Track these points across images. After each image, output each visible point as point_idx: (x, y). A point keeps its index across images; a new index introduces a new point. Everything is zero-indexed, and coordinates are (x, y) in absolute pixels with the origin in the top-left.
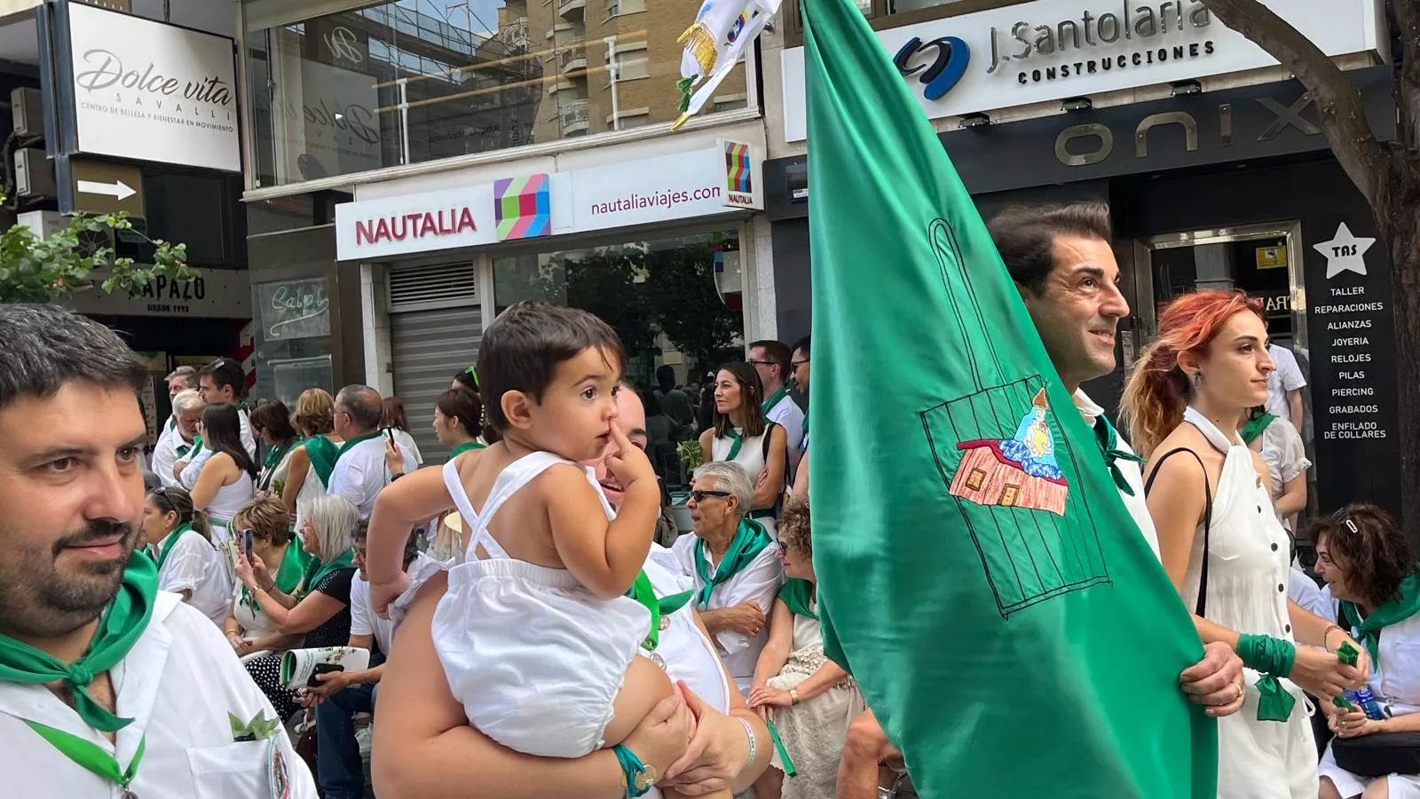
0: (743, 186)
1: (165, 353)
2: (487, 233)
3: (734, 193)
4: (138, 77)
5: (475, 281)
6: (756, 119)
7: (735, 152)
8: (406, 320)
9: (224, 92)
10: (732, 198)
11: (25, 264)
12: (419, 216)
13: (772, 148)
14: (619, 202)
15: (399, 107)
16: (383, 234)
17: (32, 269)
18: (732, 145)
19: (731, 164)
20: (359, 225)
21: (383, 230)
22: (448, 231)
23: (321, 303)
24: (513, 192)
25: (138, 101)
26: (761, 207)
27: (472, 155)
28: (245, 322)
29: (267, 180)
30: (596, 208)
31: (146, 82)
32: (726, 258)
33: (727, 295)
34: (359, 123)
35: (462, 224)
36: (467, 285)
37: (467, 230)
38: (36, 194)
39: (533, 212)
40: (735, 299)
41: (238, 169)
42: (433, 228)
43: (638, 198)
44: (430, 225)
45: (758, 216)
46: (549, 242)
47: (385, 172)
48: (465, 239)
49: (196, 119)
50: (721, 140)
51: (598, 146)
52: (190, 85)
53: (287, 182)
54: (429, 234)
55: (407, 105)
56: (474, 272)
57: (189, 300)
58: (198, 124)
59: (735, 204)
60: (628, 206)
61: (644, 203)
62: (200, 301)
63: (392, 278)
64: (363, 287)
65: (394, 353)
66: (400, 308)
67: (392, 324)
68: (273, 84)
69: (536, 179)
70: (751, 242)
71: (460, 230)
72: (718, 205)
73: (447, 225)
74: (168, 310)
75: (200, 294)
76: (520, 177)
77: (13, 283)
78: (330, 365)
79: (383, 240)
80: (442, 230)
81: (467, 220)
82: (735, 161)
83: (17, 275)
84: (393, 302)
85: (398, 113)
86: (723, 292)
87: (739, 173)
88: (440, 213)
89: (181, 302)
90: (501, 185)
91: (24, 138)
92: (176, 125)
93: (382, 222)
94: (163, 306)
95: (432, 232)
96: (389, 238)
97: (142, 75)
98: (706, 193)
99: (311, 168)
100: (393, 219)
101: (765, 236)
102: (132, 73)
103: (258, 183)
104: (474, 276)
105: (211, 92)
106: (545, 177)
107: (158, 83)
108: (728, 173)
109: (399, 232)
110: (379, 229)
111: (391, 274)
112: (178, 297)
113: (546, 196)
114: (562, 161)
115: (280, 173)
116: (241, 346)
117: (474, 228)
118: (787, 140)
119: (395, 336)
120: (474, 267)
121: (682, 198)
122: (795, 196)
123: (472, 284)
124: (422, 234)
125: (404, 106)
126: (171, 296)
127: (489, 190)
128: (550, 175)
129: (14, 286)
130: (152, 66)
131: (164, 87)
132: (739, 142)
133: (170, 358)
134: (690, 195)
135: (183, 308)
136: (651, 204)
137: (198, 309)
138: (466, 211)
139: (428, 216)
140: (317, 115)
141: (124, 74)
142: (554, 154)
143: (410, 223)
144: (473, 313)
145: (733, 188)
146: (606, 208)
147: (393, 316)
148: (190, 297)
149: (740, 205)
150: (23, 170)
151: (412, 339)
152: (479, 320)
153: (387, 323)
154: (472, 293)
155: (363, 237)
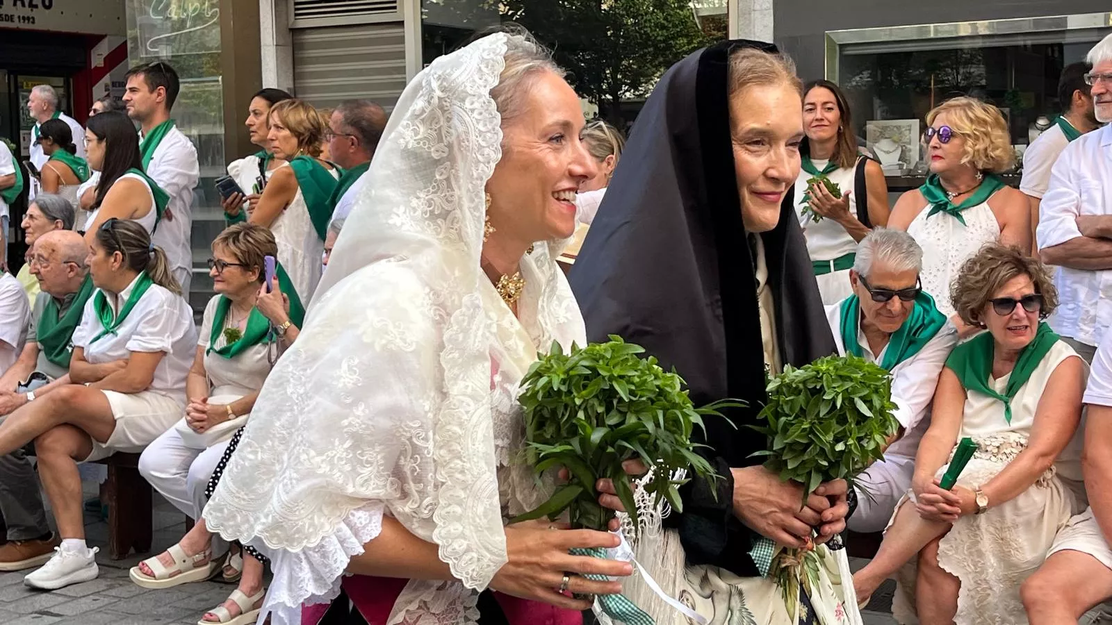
1: (5, 71)
8: (310, 38)
23: (210, 13)
28: (96, 39)
33: (705, 19)
57: (34, 10)
62: (47, 11)
65: (296, 77)
66: (303, 23)
67: (293, 39)
74: (12, 21)
75: (47, 3)
78: (221, 88)
84: (296, 15)
89: (27, 12)
94: (6, 15)
112: (23, 5)
116: (93, 67)
119: (297, 56)
126: (15, 4)
133: (12, 76)
135: (28, 18)
137: (45, 21)
144: (395, 31)
147: (295, 31)
148: (36, 6)
151: (317, 60)
152: (401, 40)
153: (289, 40)
154: (395, 8)
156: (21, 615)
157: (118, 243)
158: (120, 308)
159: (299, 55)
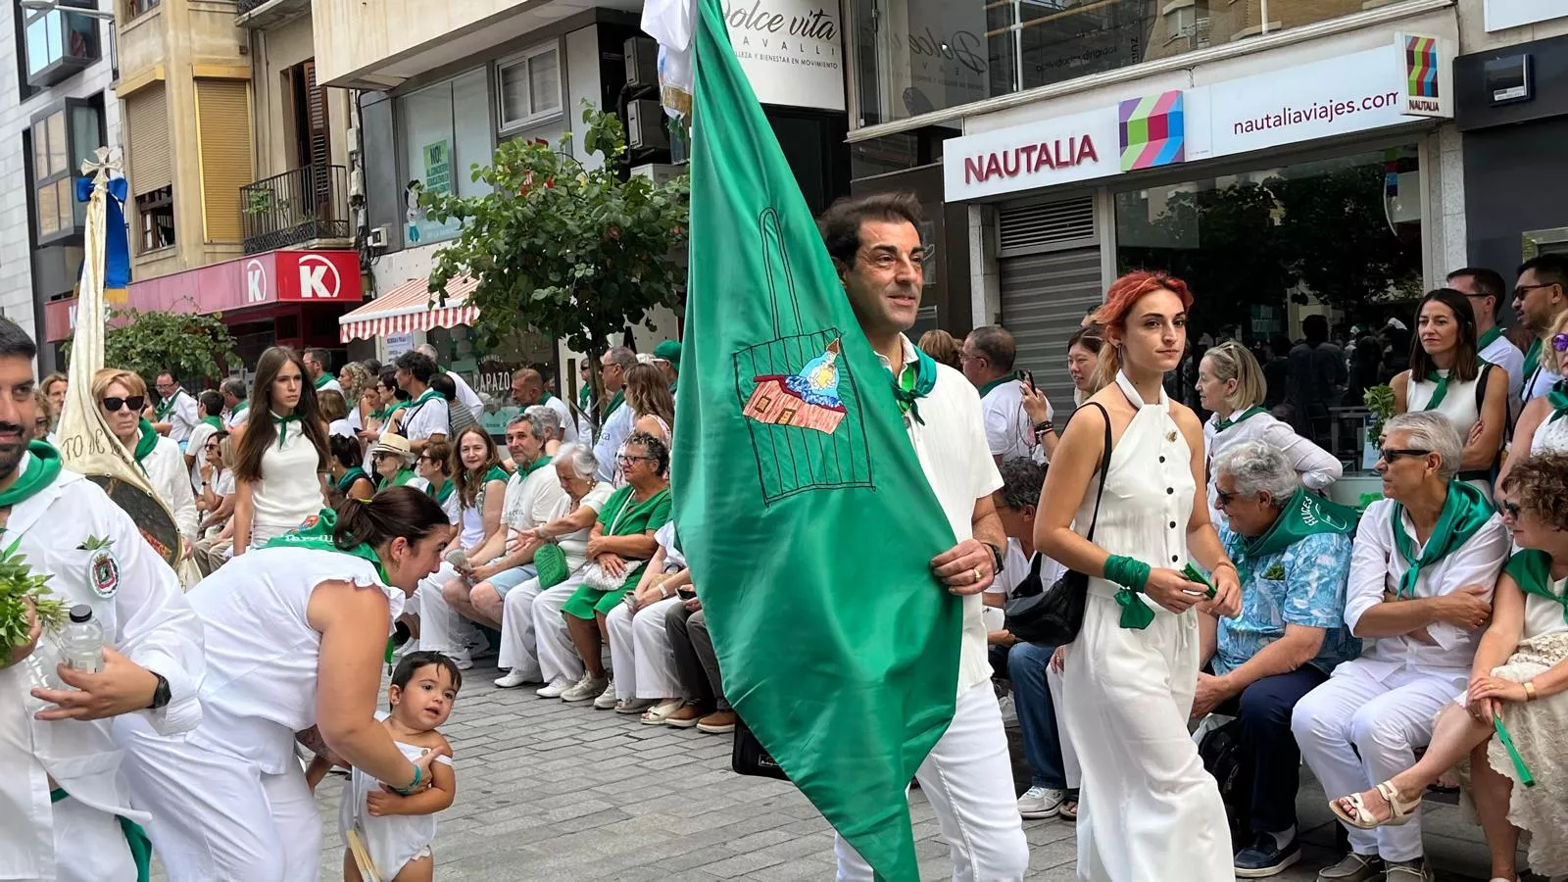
0: (1427, 89)
2: (1109, 163)
3: (1415, 98)
4: (745, 15)
5: (1094, 219)
6: (1445, 7)
7: (1419, 48)
8: (1017, 265)
9: (829, 26)
10: (1413, 105)
11: (645, 211)
12: (1034, 148)
13: (1466, 42)
14: (1268, 118)
15: (1013, 27)
16: (993, 171)
17: (652, 217)
18: (1415, 40)
19: (1413, 64)
20: (968, 161)
21: (994, 167)
22: (1066, 164)
24: (1141, 113)
25: (746, 41)
26: (1449, 114)
27: (1094, 76)
29: (872, 119)
30: (1239, 127)
31: (752, 21)
32: (1402, 180)
33: (1402, 226)
34: (967, 51)
35: (1082, 154)
36: (1086, 224)
37: (1087, 161)
38: (647, 146)
39: (1166, 137)
40: (1413, 230)
41: (843, 108)
42: (1049, 161)
43: (1292, 112)
44: (1045, 157)
45: (1444, 126)
46: (1180, 171)
47: (995, 102)
48: (1086, 171)
49: (800, 56)
50: (1400, 37)
51: (1243, 54)
52: (795, 20)
53: (891, 119)
54: (1045, 168)
55: (1021, 25)
56: (1093, 208)
58: (803, 62)
59: (1417, 111)
60: (1279, 122)
61: (1299, 117)
63: (1002, 220)
64: (971, 230)
65: (1003, 302)
66: (1008, 252)
67: (1001, 270)
68: (878, 13)
69: (1167, 98)
70: (1435, 159)
71: (1079, 162)
72: (1395, 115)
73: (1065, 157)
76: (1149, 97)
77: (635, 230)
78: (936, 316)
79: (994, 177)
80: (1061, 164)
81: (1087, 150)
82: (1418, 59)
83: (639, 223)
84: (1003, 245)
85: (1011, 35)
86: (1398, 220)
87: (1422, 74)
88: (1057, 143)
90: (1127, 107)
91: (636, 89)
92: (781, 63)
93: (993, 157)
95: (1047, 167)
96: (1000, 175)
97: (749, 13)
98: (1378, 101)
99: (917, 102)
100: (1005, 154)
101: (1454, 151)
102: (739, 12)
103: (862, 122)
104: (1093, 214)
105: (816, 26)
106: (1179, 94)
107: (765, 20)
108: (1409, 74)
109: (1012, 167)
110: (989, 167)
111: (1001, 215)
113: (1180, 115)
114: (1198, 75)
115: (885, 110)
117: (1095, 159)
118: (1487, 30)
119: (1004, 283)
120: (1093, 203)
121: (1347, 109)
122: (1497, 98)
123: (1091, 222)
124: (1037, 169)
125: (1018, 26)
127: (1113, 115)
128: (1185, 91)
129: (635, 234)
130: (758, 3)
131: (770, 24)
132: (1424, 36)
134: (1357, 104)
136: (1308, 119)
138: (1086, 140)
139: (1044, 147)
140: (923, 44)
141: (731, 13)
142: (1190, 67)
143: (1023, 157)
144: (1093, 254)
145: (1415, 91)
146: (1251, 126)
147: (1003, 262)
149: (1423, 112)
150: (635, 121)
151: (1022, 286)
152: (1098, 263)
153: (996, 269)
154: (1091, 233)
155: (972, 174)
156: (712, 770)
159: (1006, 281)
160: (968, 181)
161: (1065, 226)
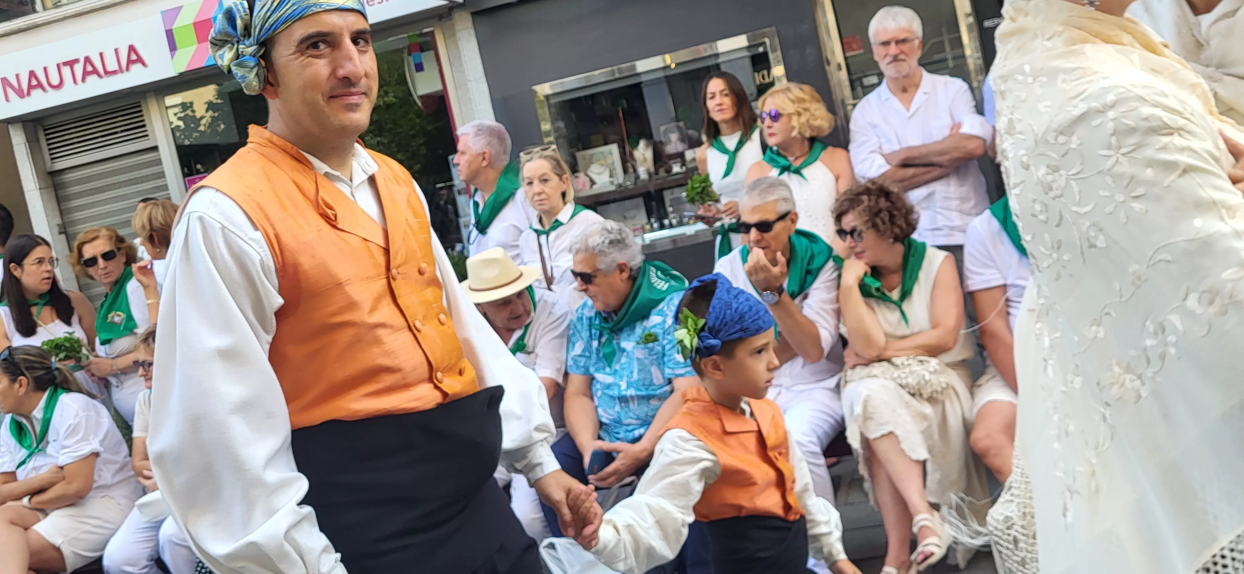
2: (161, 68)
5: (147, 122)
8: (69, 176)
12: (77, 61)
16: (35, 87)
20: (5, 80)
21: (34, 82)
22: (114, 72)
24: (185, 20)
32: (422, 58)
33: (423, 97)
35: (130, 62)
36: (139, 128)
37: (136, 68)
42: (95, 71)
44: (91, 69)
45: (456, 10)
48: (136, 77)
54: (92, 79)
56: (144, 113)
63: (46, 135)
64: (16, 147)
65: (63, 212)
66: (60, 165)
67: (54, 183)
69: (208, 4)
71: (128, 69)
73: (112, 65)
76: (190, 4)
79: (37, 93)
80: (107, 73)
81: (134, 58)
84: (52, 159)
86: (419, 94)
88: (101, 55)
90: (168, 16)
93: (32, 74)
95: (95, 77)
96: (44, 89)
100: (45, 69)
101: (466, 29)
104: (145, 118)
109: (55, 81)
110: (29, 82)
111: (45, 130)
117: (144, 64)
119: (59, 195)
120: (143, 108)
123: (144, 126)
124: (83, 80)
127: (155, 23)
138: (132, 49)
139: (87, 60)
143: (66, 70)
144: (151, 156)
147: (54, 174)
151: (81, 195)
152: (159, 162)
153: (50, 182)
154: (146, 136)
155: (10, 92)
157: (19, 369)
158: (38, 428)
159: (61, 193)
160: (7, 99)
161: (116, 133)
